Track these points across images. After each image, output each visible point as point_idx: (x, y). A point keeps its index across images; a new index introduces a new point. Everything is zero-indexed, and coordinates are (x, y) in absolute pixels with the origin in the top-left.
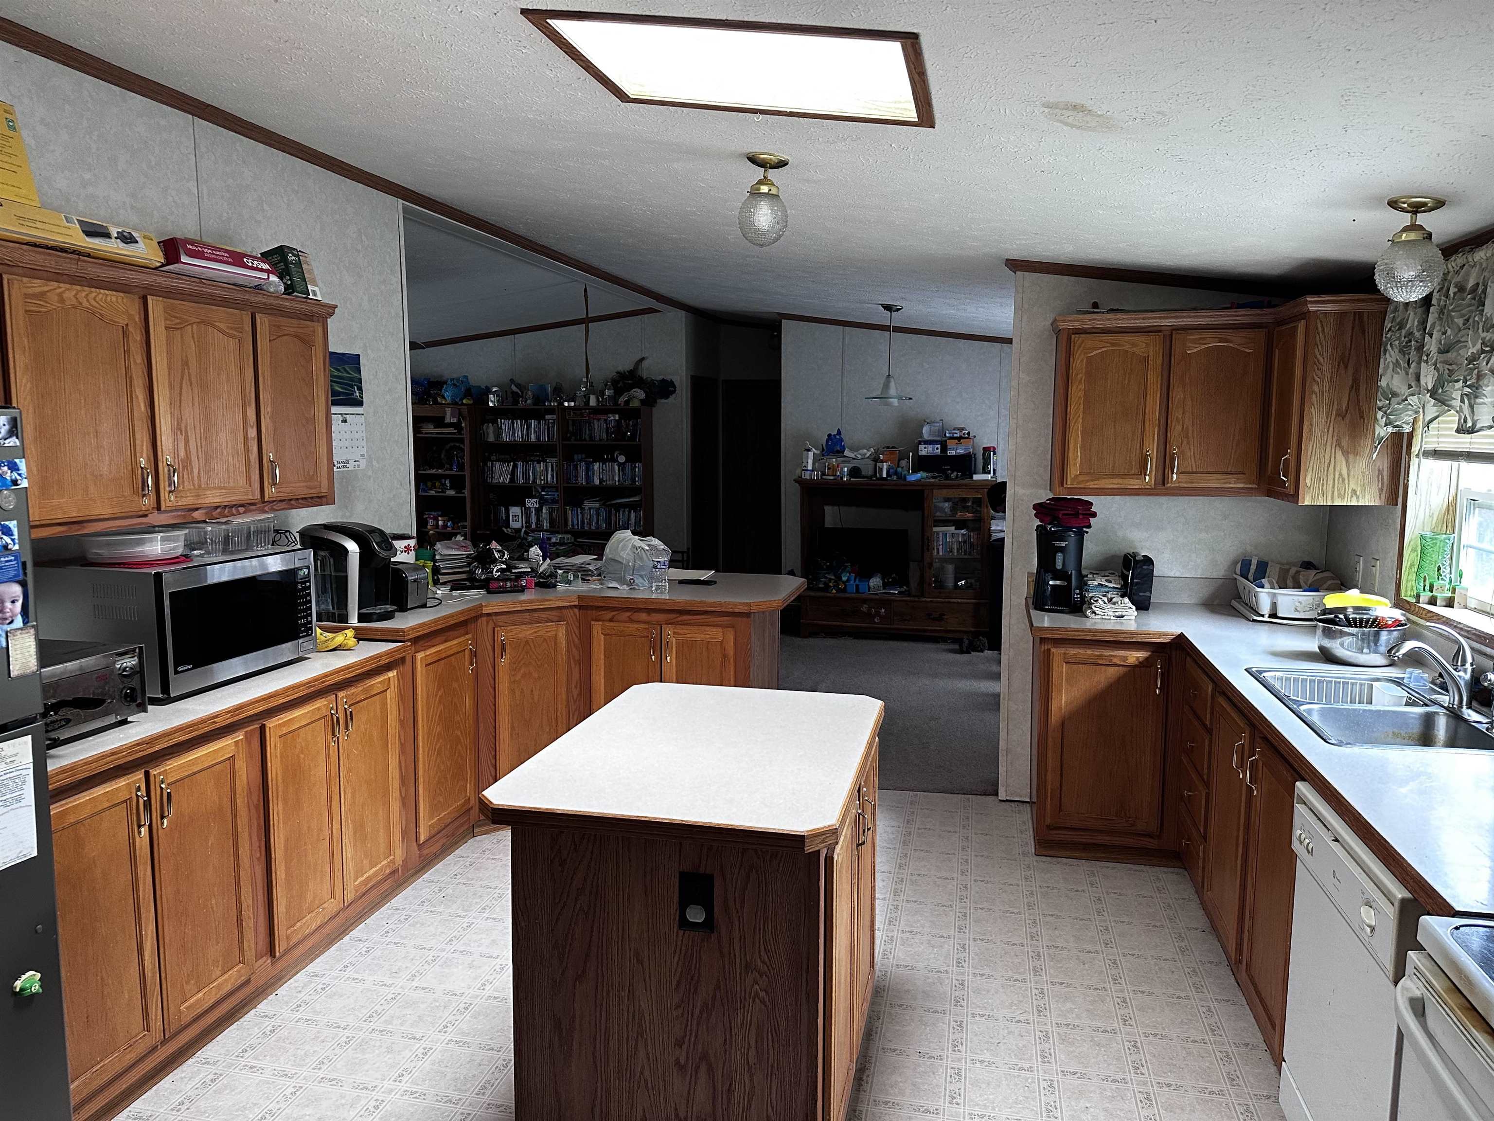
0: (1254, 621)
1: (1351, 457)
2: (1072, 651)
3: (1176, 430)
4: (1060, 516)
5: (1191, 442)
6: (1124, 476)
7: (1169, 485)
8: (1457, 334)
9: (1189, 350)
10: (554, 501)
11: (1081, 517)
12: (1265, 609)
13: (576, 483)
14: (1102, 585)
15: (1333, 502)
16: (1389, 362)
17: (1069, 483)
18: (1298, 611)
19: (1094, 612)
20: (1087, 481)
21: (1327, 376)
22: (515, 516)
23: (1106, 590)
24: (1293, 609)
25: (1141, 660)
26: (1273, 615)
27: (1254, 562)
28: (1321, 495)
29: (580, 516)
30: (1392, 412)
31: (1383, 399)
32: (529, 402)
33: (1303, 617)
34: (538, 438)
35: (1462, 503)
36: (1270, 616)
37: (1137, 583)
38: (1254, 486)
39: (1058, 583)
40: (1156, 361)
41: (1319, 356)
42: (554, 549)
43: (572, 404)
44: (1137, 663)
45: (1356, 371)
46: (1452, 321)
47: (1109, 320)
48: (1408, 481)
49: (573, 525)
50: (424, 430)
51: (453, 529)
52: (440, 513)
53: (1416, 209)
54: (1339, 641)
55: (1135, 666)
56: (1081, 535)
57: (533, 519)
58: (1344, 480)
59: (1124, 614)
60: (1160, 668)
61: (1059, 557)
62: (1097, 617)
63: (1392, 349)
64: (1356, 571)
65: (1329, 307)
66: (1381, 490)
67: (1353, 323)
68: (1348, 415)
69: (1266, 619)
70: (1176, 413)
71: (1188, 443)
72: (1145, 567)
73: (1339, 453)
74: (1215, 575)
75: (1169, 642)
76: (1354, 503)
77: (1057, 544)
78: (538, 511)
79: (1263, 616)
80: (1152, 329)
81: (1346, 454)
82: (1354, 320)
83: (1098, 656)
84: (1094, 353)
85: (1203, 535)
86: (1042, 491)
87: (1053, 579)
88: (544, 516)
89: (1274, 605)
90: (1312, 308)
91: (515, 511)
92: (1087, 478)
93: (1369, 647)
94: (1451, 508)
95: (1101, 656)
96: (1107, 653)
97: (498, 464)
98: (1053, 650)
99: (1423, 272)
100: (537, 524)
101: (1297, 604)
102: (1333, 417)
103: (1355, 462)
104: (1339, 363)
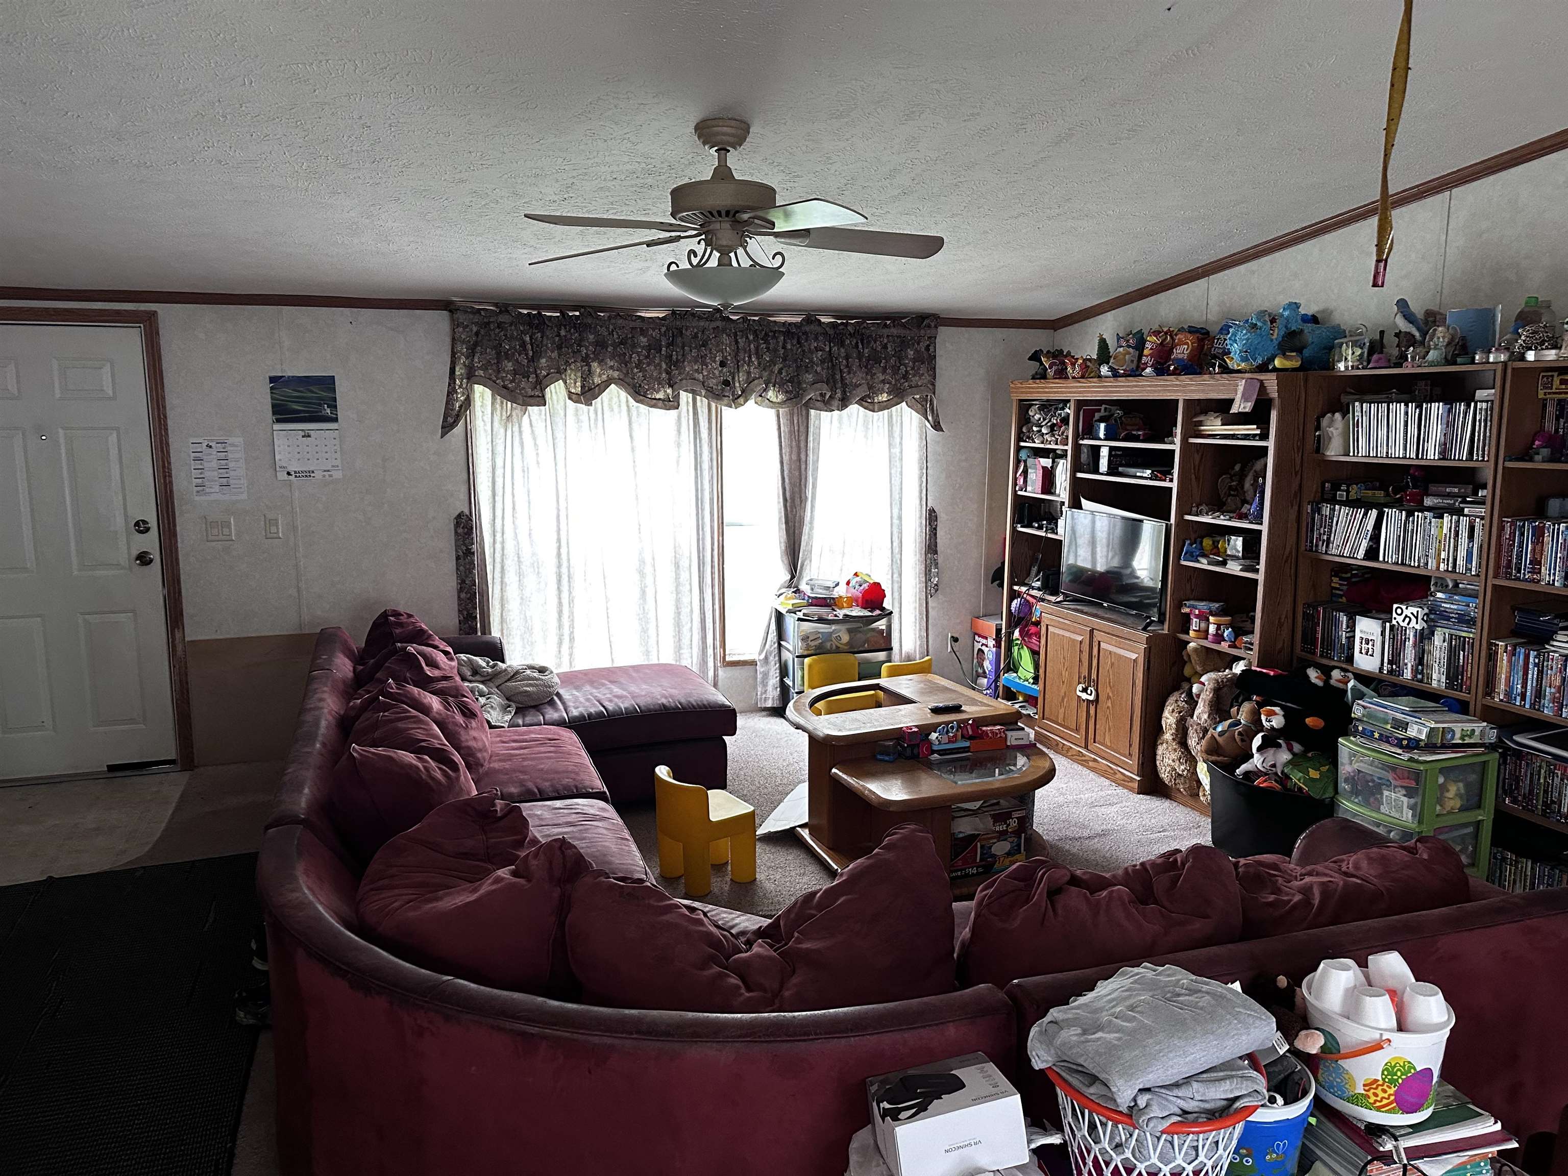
10: (1465, 620)
13: (1533, 581)
22: (1367, 642)
29: (1533, 673)
32: (1432, 355)
34: (1444, 453)
42: (1406, 756)
43: (1551, 355)
49: (1508, 694)
50: (1207, 428)
51: (1233, 646)
52: (1215, 606)
57: (1409, 656)
78: (1424, 637)
88: (1437, 654)
91: (1367, 627)
97: (1345, 510)
100: (1415, 672)
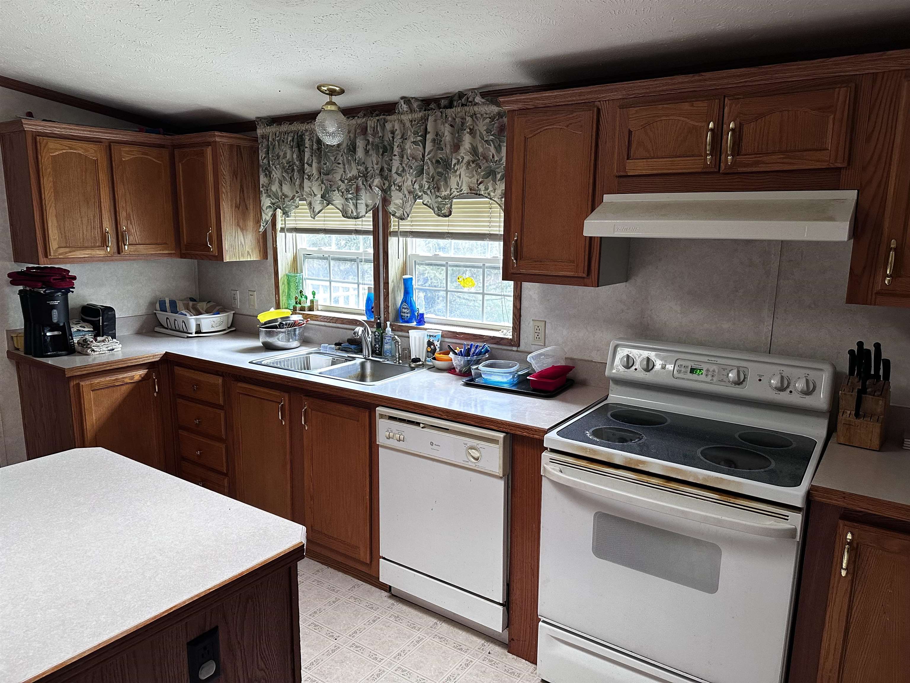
0: (188, 337)
1: (245, 231)
2: (96, 381)
3: (122, 215)
4: (52, 280)
5: (133, 223)
6: (92, 247)
7: (123, 253)
8: (332, 165)
9: (124, 158)
11: (68, 280)
12: (193, 329)
14: (79, 330)
15: (239, 259)
16: (275, 178)
17: (52, 254)
18: (214, 327)
19: (93, 350)
20: (66, 253)
21: (228, 183)
23: (84, 333)
24: (211, 326)
25: (142, 376)
26: (198, 332)
27: (167, 302)
28: (233, 255)
30: (286, 206)
31: (274, 198)
33: (216, 330)
35: (300, 257)
36: (196, 333)
37: (107, 325)
38: (174, 252)
39: (56, 333)
40: (103, 164)
41: (223, 171)
44: (140, 378)
45: (241, 180)
46: (329, 158)
47: (64, 128)
48: (276, 245)
53: (332, 93)
54: (277, 337)
55: (140, 381)
56: (65, 294)
58: (243, 246)
59: (114, 347)
60: (156, 378)
61: (55, 313)
62: (96, 353)
63: (277, 170)
64: (235, 299)
65: (224, 140)
66: (260, 251)
67: (237, 152)
68: (241, 207)
69: (194, 335)
70: (121, 204)
71: (131, 224)
72: (109, 313)
73: (239, 230)
74: (140, 314)
75: (160, 360)
76: (249, 259)
77: (52, 303)
79: (191, 334)
80: (94, 139)
81: (242, 230)
82: (237, 150)
83: (114, 380)
84: (57, 153)
85: (130, 287)
86: (8, 263)
87: (50, 331)
89: (198, 326)
90: (218, 139)
92: (67, 250)
93: (292, 338)
94: (295, 259)
95: (116, 379)
96: (120, 376)
98: (82, 383)
99: (339, 129)
101: (213, 323)
102: (234, 208)
103: (247, 235)
104: (233, 175)
